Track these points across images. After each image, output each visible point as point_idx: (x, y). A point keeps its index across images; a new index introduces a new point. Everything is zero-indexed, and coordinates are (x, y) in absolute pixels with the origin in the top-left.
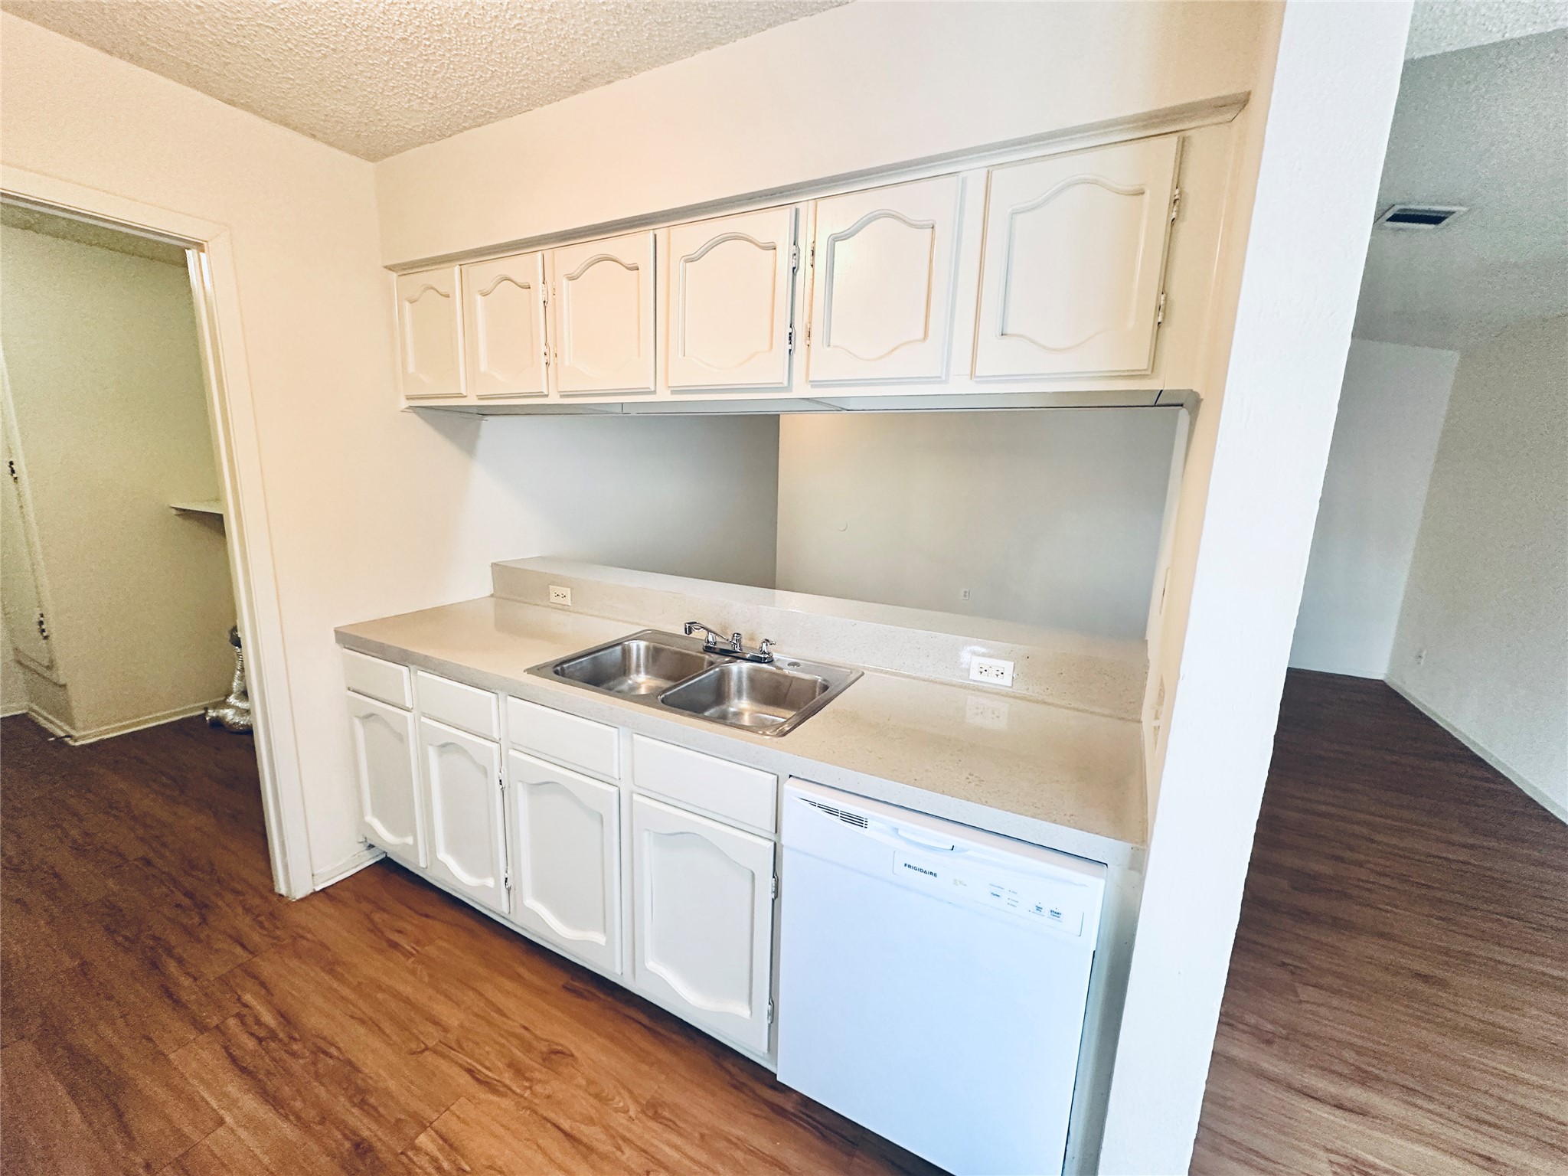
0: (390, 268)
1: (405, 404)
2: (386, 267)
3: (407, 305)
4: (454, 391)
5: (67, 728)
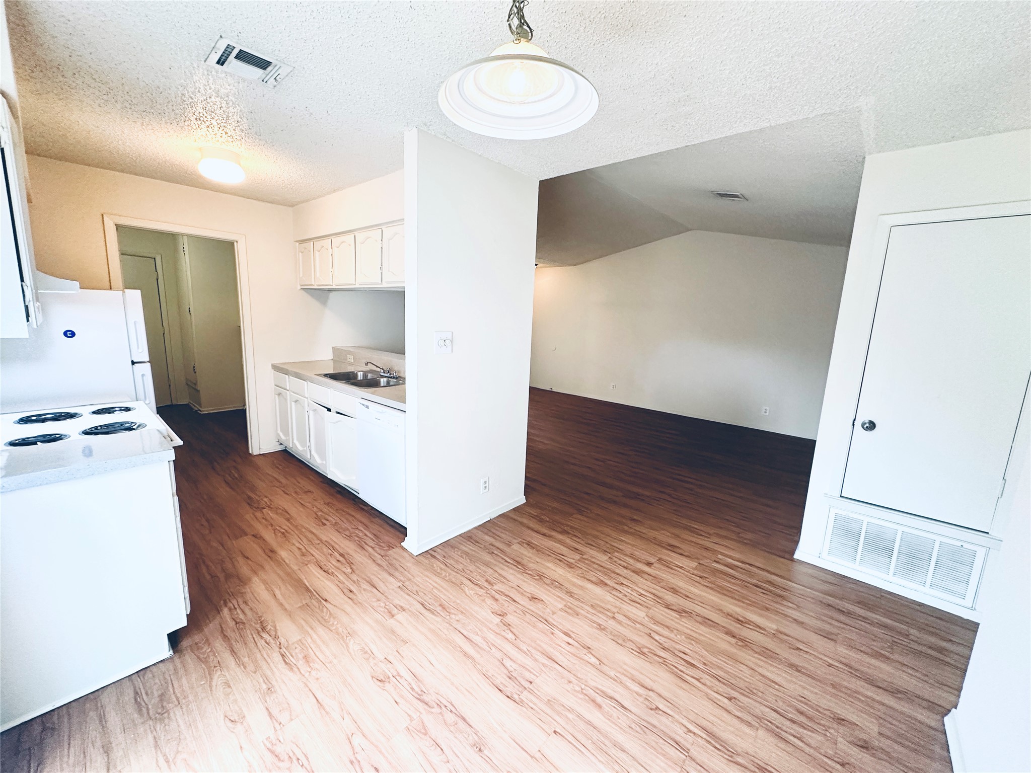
0: (297, 241)
1: (299, 287)
2: (295, 241)
3: (300, 253)
4: (310, 283)
5: (199, 407)
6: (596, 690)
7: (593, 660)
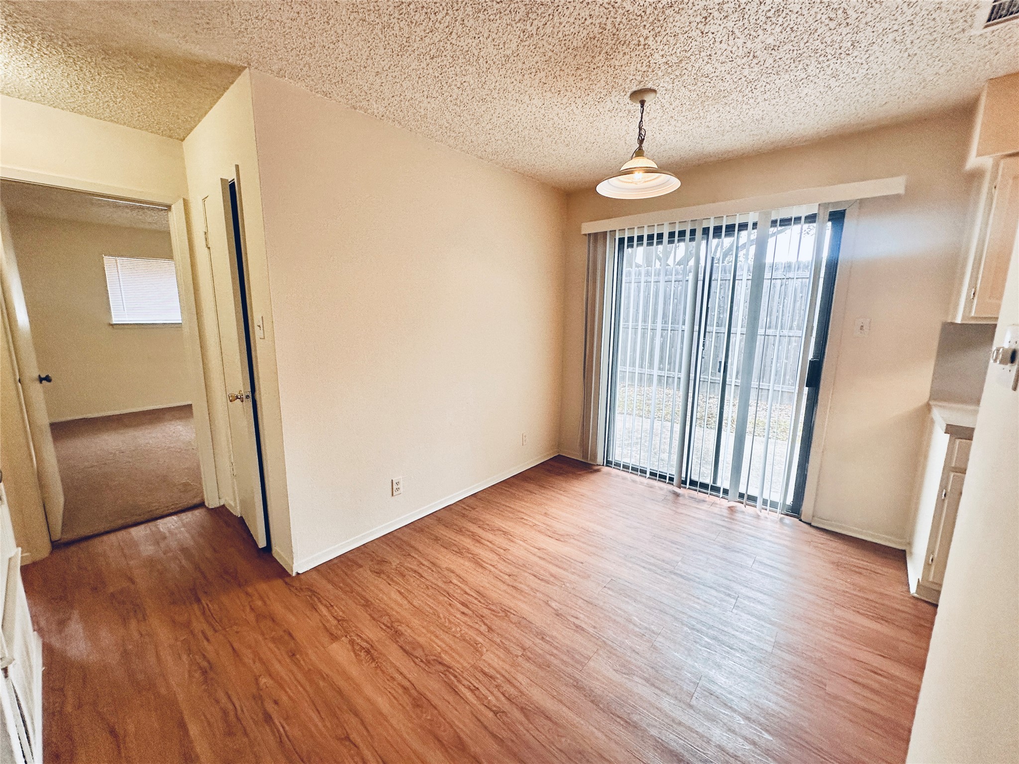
6: (553, 584)
7: (553, 604)
